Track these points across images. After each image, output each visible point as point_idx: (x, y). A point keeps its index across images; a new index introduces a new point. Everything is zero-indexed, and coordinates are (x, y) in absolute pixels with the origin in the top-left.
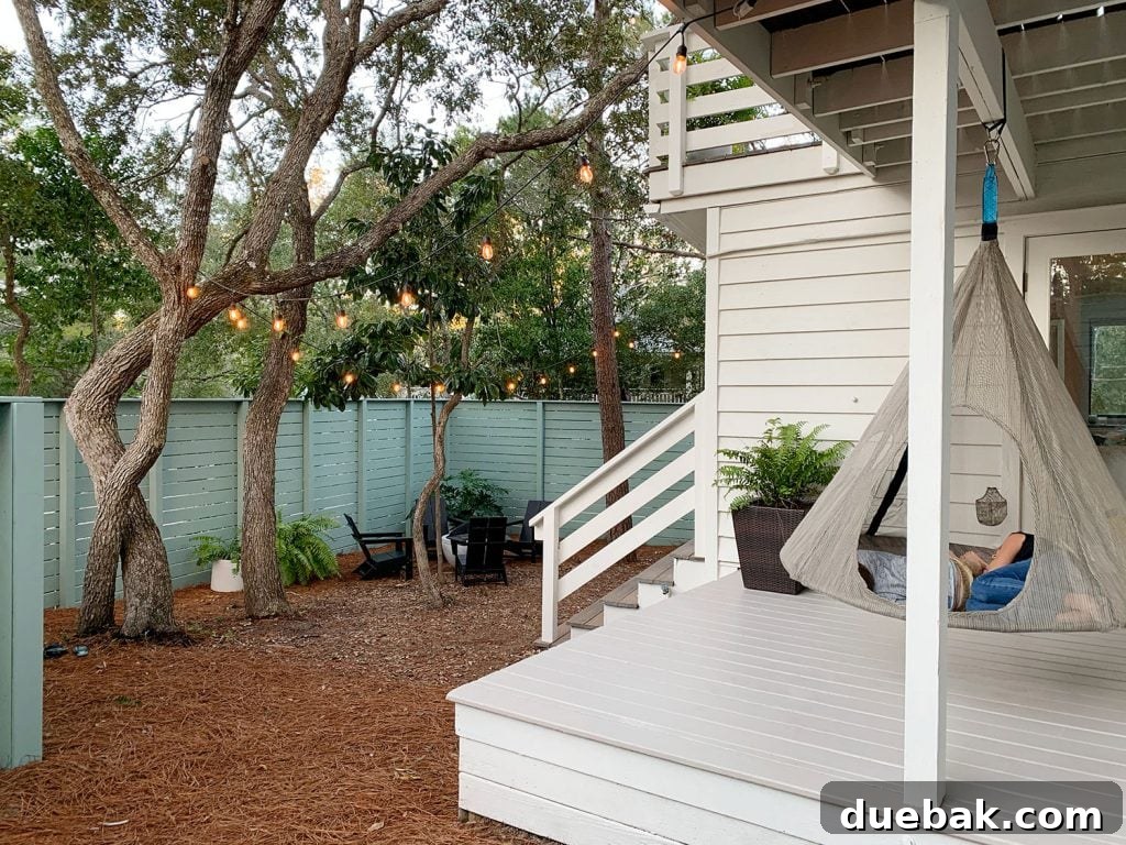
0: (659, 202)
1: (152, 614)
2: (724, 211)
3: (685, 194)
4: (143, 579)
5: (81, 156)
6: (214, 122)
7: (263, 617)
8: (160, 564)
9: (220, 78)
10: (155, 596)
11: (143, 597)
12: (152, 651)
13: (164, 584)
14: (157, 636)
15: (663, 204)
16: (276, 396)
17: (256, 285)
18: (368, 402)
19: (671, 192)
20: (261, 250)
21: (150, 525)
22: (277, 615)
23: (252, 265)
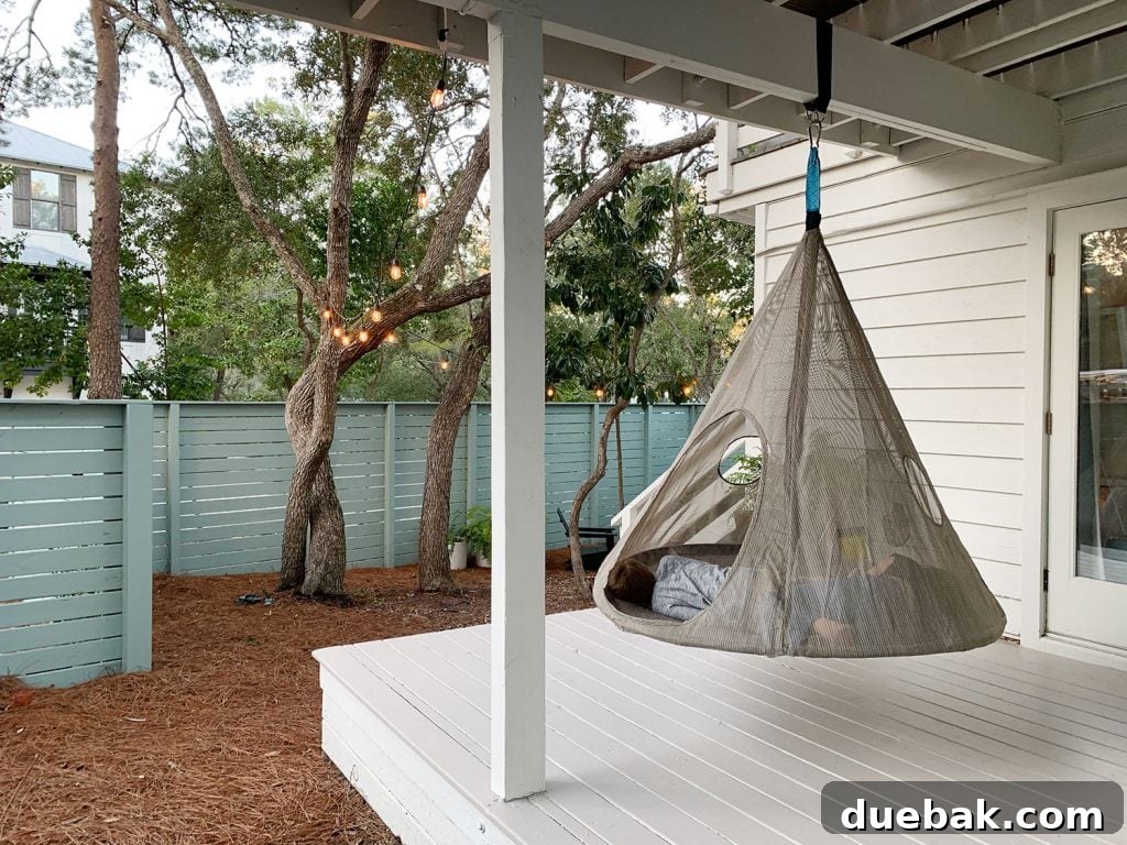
0: (717, 202)
1: (323, 578)
2: (771, 206)
3: (736, 192)
4: (320, 550)
5: (254, 211)
6: (342, 172)
7: (428, 591)
8: (335, 538)
9: (342, 136)
10: (327, 564)
11: (318, 564)
12: (316, 607)
13: (336, 555)
14: (321, 595)
15: (721, 204)
16: (457, 400)
17: (421, 305)
18: (601, 406)
19: (721, 192)
20: (429, 274)
21: (335, 505)
22: (438, 590)
23: (419, 287)
